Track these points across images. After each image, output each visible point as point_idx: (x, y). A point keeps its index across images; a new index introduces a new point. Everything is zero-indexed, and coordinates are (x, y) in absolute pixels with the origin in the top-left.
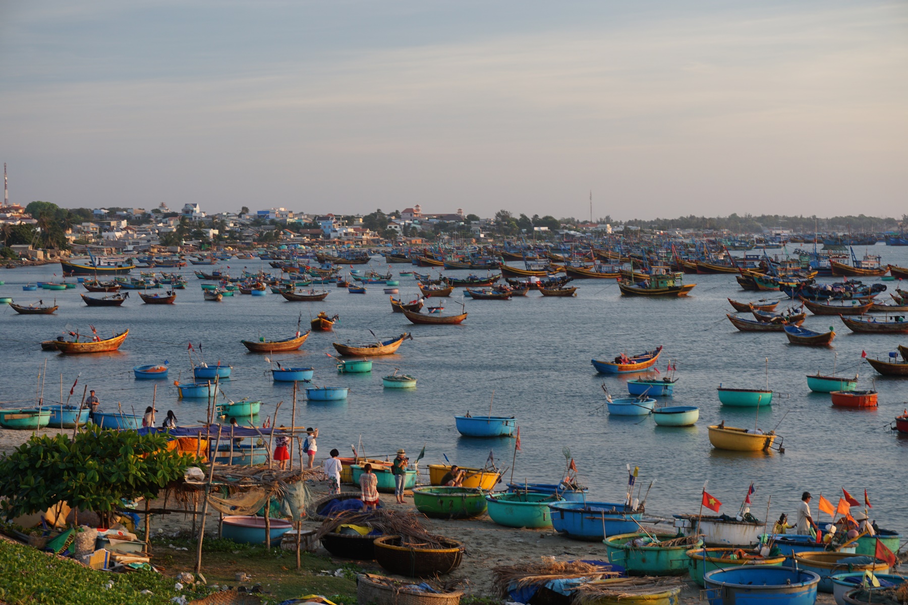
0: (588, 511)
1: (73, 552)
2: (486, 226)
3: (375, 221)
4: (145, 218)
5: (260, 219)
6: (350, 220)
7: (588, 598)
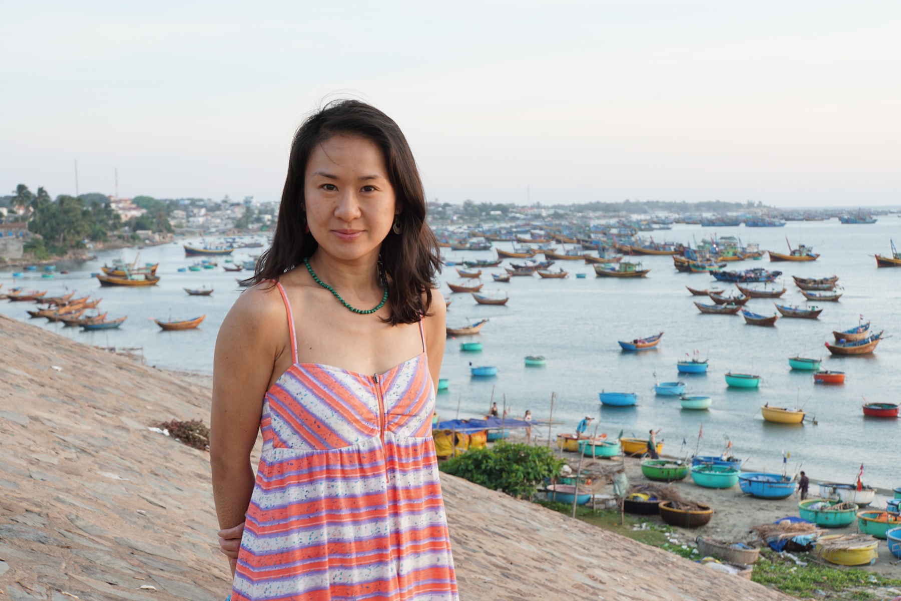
7: (828, 550)
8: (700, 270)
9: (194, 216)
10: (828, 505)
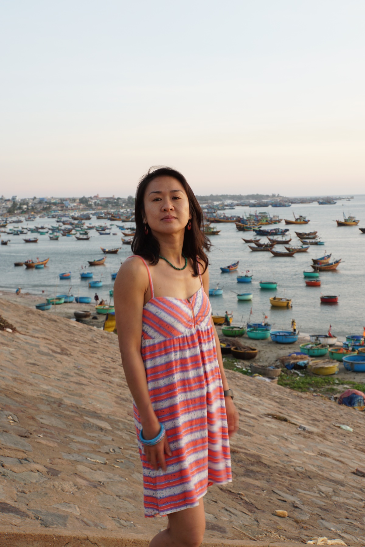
3: (83, 201)
5: (41, 201)
6: (74, 200)
7: (315, 368)
8: (249, 229)
10: (314, 346)
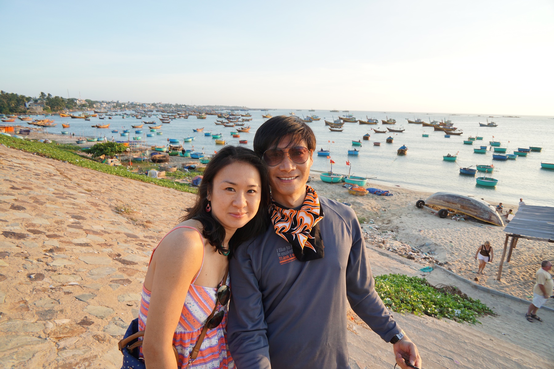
0: (196, 154)
1: (107, 163)
2: (174, 106)
3: (154, 105)
4: (109, 103)
5: (132, 104)
6: (149, 104)
9: (103, 105)
